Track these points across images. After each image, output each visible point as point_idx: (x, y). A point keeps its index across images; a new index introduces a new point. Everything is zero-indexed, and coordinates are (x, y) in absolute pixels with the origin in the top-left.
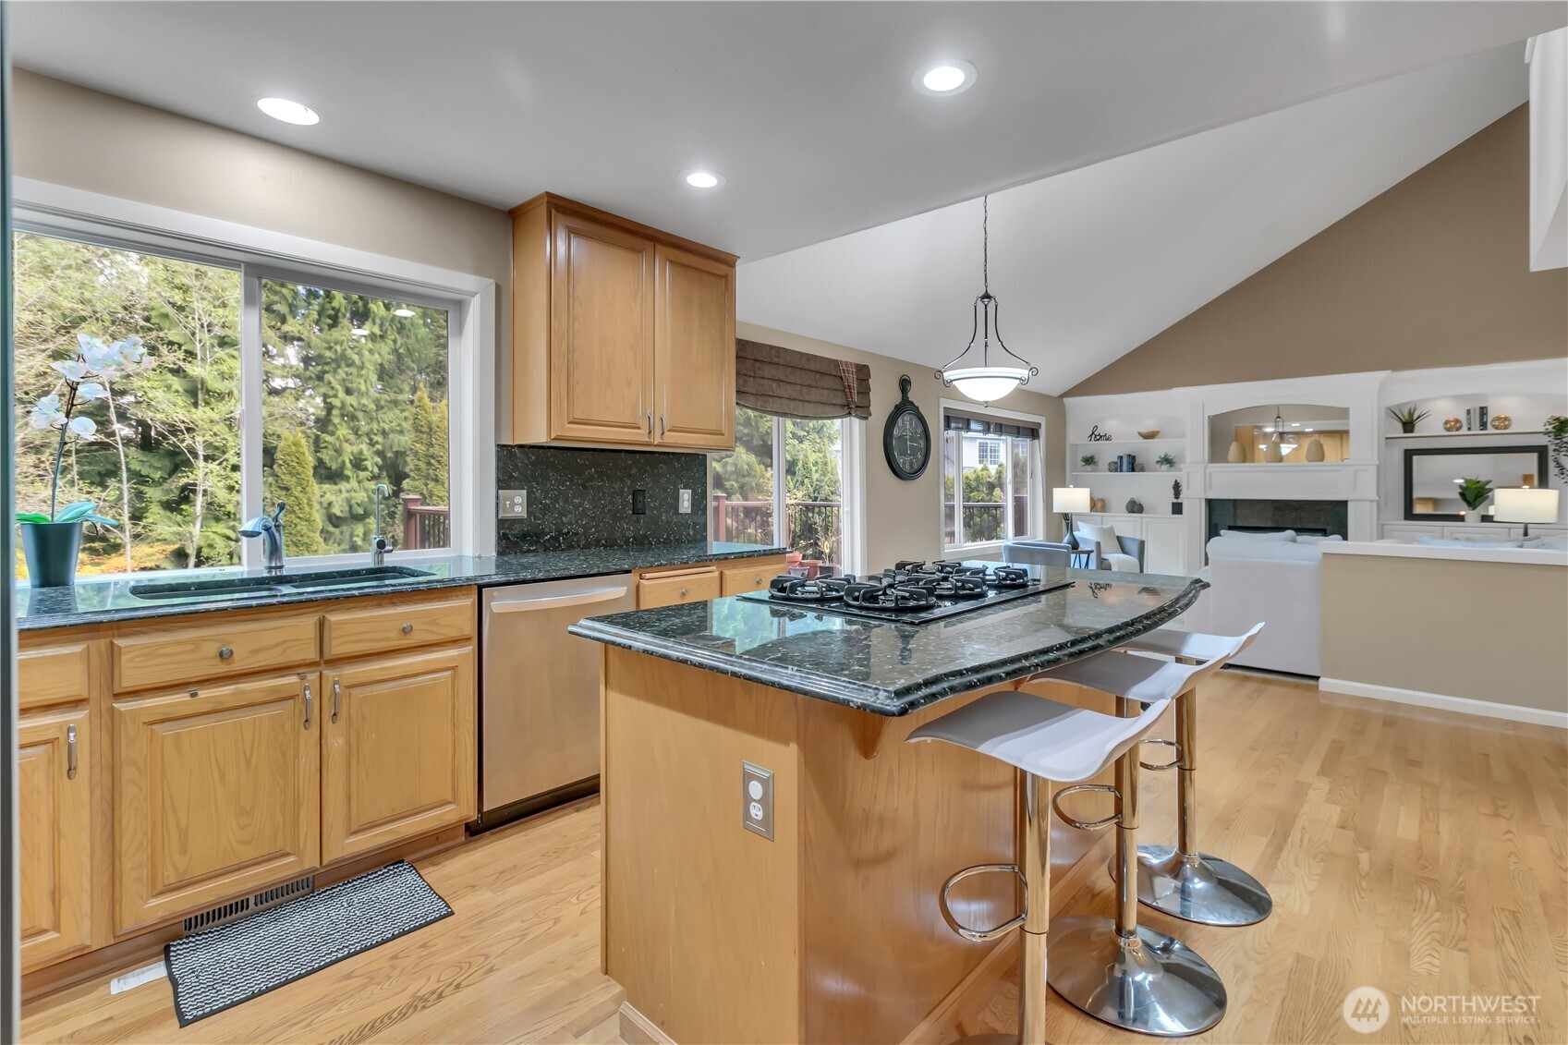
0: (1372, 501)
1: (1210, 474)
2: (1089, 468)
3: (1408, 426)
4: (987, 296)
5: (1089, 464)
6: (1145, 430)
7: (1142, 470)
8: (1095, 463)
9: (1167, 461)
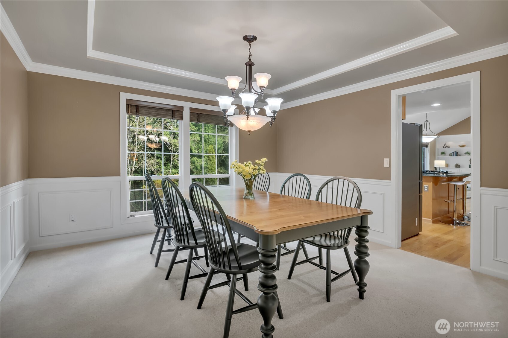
2: (443, 155)
4: (427, 121)
5: (443, 154)
6: (461, 145)
7: (460, 156)
8: (445, 154)
9: (468, 153)
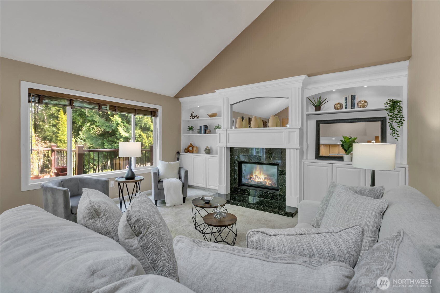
0: (297, 149)
1: (229, 134)
2: (190, 132)
3: (318, 108)
6: (210, 113)
7: (209, 132)
8: (193, 130)
